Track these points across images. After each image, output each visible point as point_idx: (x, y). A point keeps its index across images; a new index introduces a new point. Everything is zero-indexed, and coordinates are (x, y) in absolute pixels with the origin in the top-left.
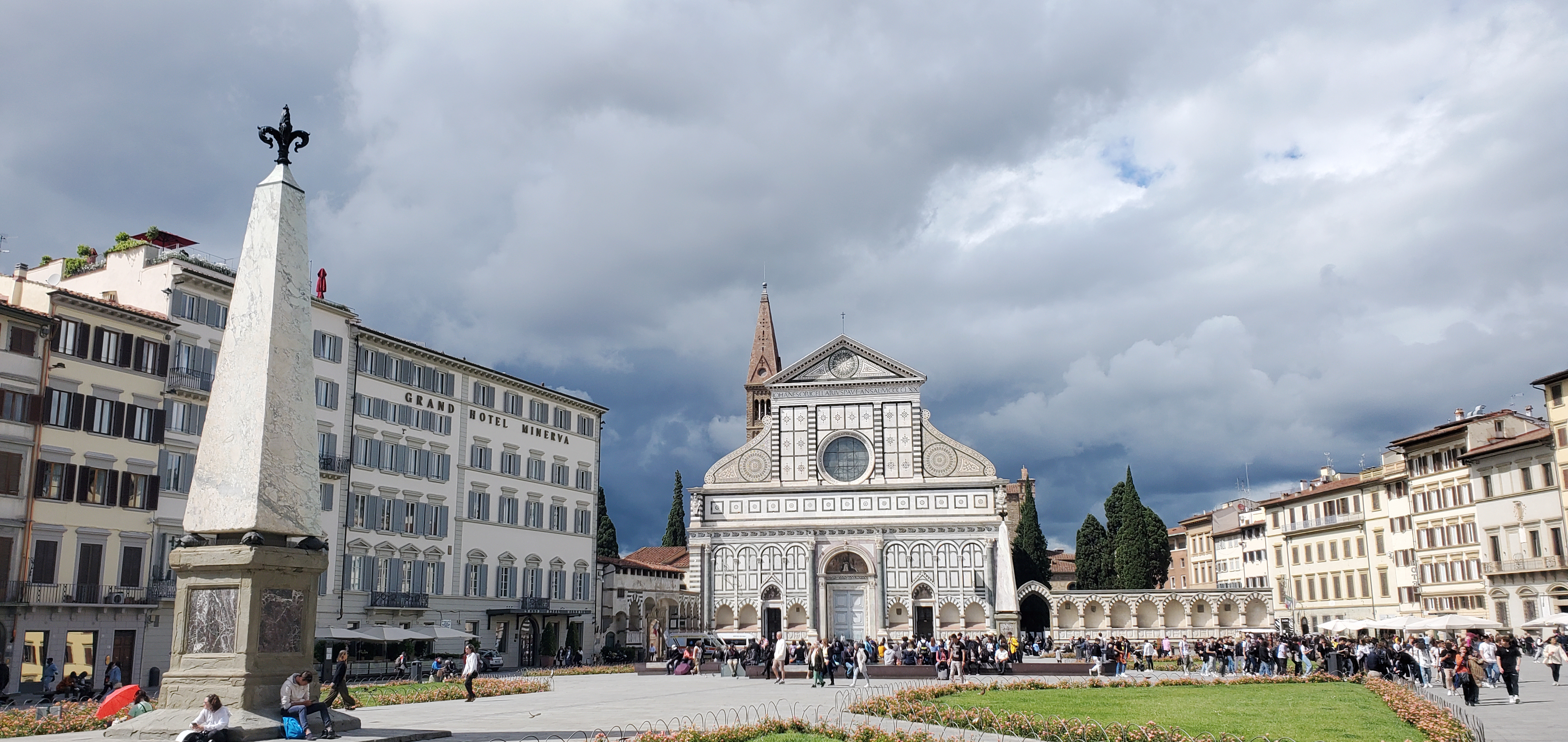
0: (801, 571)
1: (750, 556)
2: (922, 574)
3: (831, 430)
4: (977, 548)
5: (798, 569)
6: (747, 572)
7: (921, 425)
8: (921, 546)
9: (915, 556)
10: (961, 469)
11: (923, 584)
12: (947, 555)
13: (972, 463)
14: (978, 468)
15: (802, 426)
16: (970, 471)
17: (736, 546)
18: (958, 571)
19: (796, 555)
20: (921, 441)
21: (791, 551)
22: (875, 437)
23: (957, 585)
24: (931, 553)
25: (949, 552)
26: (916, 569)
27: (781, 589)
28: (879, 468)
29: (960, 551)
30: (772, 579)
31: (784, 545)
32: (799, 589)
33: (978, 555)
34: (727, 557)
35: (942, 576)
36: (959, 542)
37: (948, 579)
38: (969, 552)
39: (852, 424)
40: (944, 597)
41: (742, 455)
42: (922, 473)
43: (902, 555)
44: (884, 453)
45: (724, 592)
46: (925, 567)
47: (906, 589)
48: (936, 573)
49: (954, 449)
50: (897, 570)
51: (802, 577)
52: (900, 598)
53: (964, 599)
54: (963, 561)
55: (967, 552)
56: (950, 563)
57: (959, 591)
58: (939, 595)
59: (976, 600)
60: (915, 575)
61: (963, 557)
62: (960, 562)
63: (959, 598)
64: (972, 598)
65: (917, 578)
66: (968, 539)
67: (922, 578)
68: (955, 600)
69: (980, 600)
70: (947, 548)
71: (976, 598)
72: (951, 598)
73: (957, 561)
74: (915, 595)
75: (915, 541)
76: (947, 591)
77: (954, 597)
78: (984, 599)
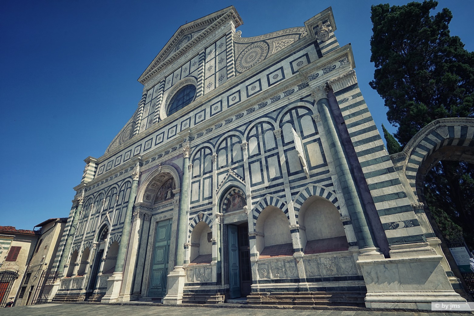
2: (230, 173)
3: (172, 86)
4: (301, 112)
5: (124, 203)
6: (94, 216)
7: (233, 43)
8: (229, 139)
10: (274, 52)
11: (230, 187)
12: (260, 137)
14: (291, 41)
15: (156, 95)
16: (283, 47)
17: (95, 194)
18: (277, 153)
19: (125, 190)
21: (123, 188)
23: (279, 175)
24: (240, 142)
25: (263, 132)
26: (222, 170)
27: (109, 227)
28: (199, 92)
29: (276, 125)
30: (106, 219)
31: (120, 183)
33: (306, 119)
34: (90, 205)
35: (255, 166)
36: (274, 115)
37: (265, 169)
38: (291, 121)
39: (185, 74)
41: (124, 131)
42: (235, 76)
43: (209, 157)
44: (203, 80)
45: (79, 238)
46: (234, 163)
47: (211, 200)
48: (246, 166)
49: (264, 41)
50: (202, 177)
51: (125, 210)
52: (203, 215)
53: (292, 194)
54: (282, 136)
55: (288, 122)
56: (264, 146)
57: (282, 184)
58: (253, 198)
59: (315, 192)
60: (222, 177)
61: (282, 132)
62: (279, 138)
63: (284, 196)
64: (307, 190)
65: (224, 181)
66: (286, 106)
67: (231, 178)
68: (277, 201)
69: (323, 190)
70: (260, 129)
71: (315, 188)
72: (272, 198)
73: (275, 139)
74: (224, 207)
75: (221, 136)
76: (263, 189)
77: (275, 196)
78: (332, 185)
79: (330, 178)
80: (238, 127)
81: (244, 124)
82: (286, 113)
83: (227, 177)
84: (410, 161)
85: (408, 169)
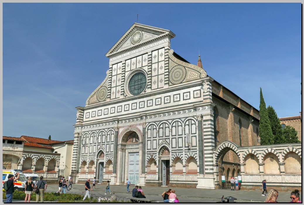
0: (112, 143)
1: (94, 136)
2: (164, 140)
3: (131, 70)
4: (193, 122)
5: (111, 142)
6: (93, 145)
7: (169, 58)
8: (164, 124)
9: (161, 130)
10: (188, 78)
11: (164, 146)
12: (177, 128)
13: (194, 73)
14: (196, 75)
15: (119, 72)
16: (192, 77)
17: (90, 132)
18: (182, 137)
19: (111, 135)
20: (168, 66)
21: (109, 133)
22: (148, 69)
23: (182, 146)
24: (169, 127)
25: (178, 126)
26: (161, 138)
27: (104, 152)
28: (149, 85)
29: (183, 125)
30: (101, 148)
31: (106, 130)
32: (111, 152)
33: (194, 126)
34: (87, 137)
35: (174, 140)
36: (183, 119)
37: (177, 143)
38: (189, 125)
39: (139, 66)
40: (174, 154)
41: (98, 90)
42: (168, 83)
43: (155, 130)
44: (151, 77)
45: (85, 155)
46: (166, 136)
47: (156, 150)
48: (171, 139)
49: (184, 67)
50: (152, 139)
51: (112, 145)
52: (153, 155)
53: (185, 154)
54: (185, 130)
55: (187, 125)
56: (178, 133)
57: (182, 150)
58: (172, 153)
59: (192, 155)
60: (161, 141)
61: (185, 128)
62: (183, 131)
63: (182, 154)
64: (190, 154)
65: (162, 143)
66: (188, 117)
67: (164, 143)
68: (180, 156)
69: (194, 155)
70: (177, 124)
71: (192, 153)
72: (178, 154)
73: (182, 131)
74: (161, 153)
75: (161, 121)
76: (176, 150)
77: (180, 153)
78: (197, 154)
79: (196, 152)
80: (168, 120)
81: (171, 119)
82: (187, 120)
83: (163, 142)
84: (217, 151)
85: (216, 153)
